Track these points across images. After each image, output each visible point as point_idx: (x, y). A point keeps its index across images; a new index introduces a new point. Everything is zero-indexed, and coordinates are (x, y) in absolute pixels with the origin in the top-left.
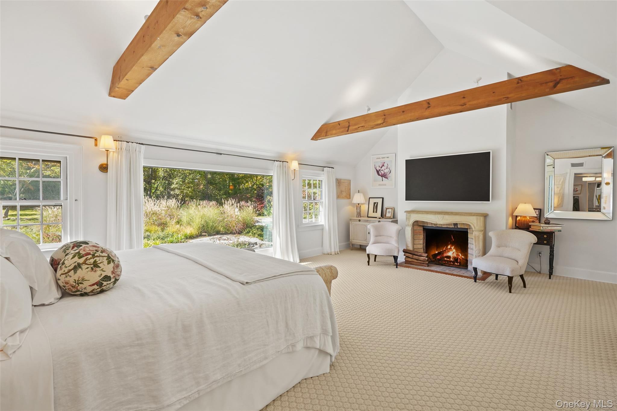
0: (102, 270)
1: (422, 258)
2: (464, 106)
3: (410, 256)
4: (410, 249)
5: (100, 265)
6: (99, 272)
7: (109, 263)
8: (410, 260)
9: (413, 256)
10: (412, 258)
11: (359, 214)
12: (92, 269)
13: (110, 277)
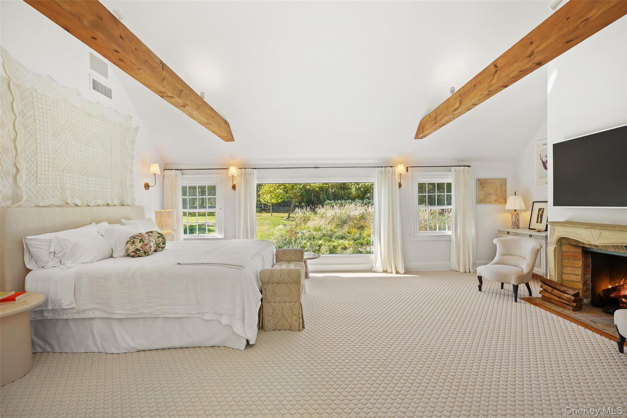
0: (136, 246)
1: (566, 295)
2: (532, 56)
3: (549, 289)
4: (554, 280)
5: (135, 243)
6: (134, 246)
7: (140, 242)
8: (547, 295)
9: (552, 290)
10: (551, 293)
11: (516, 225)
12: (132, 244)
13: (139, 249)
